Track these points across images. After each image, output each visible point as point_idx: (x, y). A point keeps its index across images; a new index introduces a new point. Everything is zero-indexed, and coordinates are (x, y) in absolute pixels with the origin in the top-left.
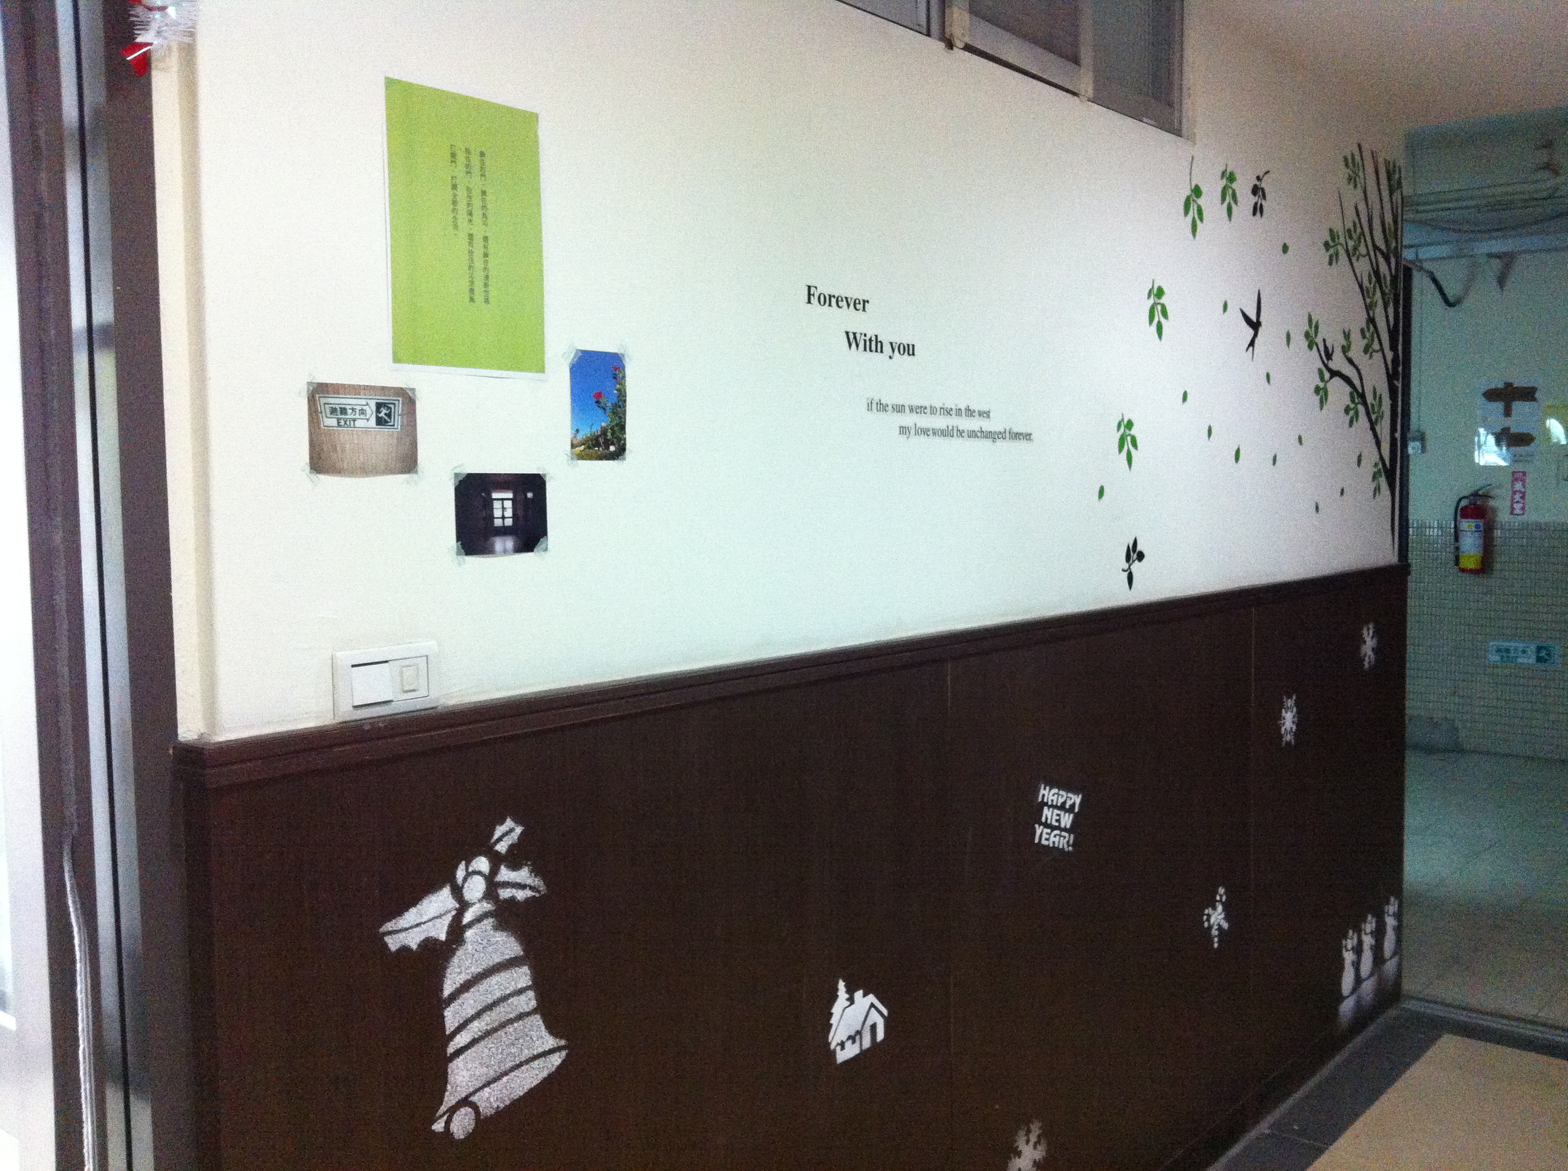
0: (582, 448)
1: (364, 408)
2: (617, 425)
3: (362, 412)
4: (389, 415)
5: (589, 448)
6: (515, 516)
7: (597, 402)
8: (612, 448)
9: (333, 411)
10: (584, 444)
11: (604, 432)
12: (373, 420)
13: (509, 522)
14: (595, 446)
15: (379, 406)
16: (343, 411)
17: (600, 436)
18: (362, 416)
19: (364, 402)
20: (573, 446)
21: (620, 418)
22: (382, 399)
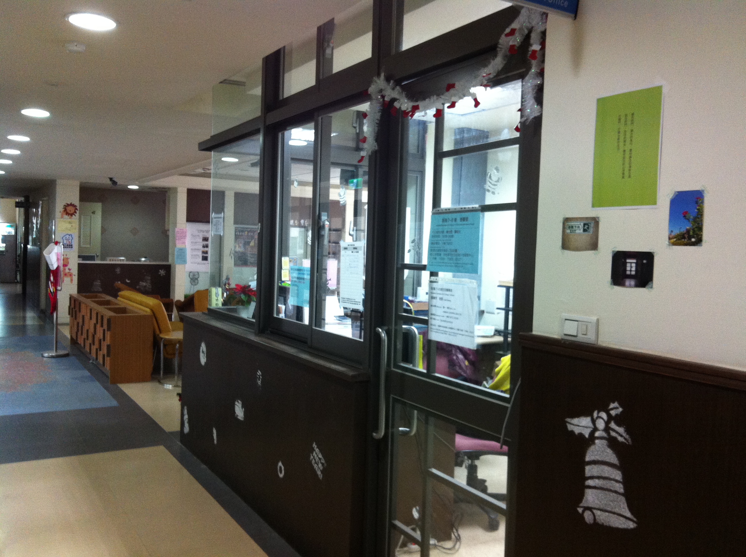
0: (675, 240)
1: (579, 225)
2: (696, 227)
3: (579, 227)
4: (588, 228)
5: (679, 240)
6: (636, 271)
7: (685, 216)
8: (693, 240)
9: (569, 227)
10: (675, 238)
11: (688, 231)
12: (582, 231)
13: (633, 273)
14: (682, 239)
15: (584, 225)
16: (572, 227)
17: (685, 233)
18: (578, 229)
19: (579, 223)
20: (670, 239)
21: (698, 224)
22: (585, 222)
